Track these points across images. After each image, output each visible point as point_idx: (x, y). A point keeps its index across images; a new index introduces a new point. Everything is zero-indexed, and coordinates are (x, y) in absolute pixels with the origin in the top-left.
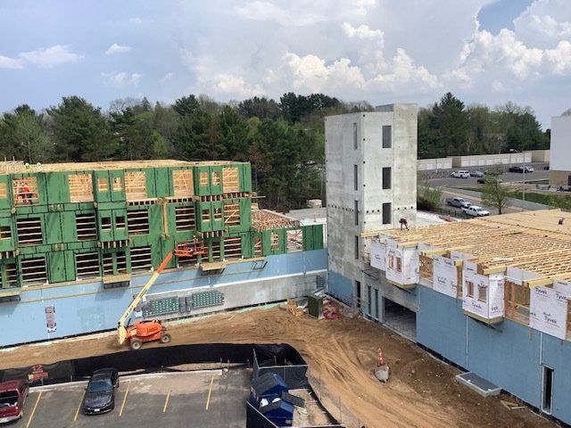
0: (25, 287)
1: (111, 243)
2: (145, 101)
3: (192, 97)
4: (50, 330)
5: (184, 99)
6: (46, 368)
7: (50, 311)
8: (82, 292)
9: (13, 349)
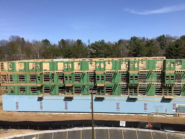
0: (139, 95)
1: (169, 84)
2: (144, 38)
3: (164, 35)
4: (145, 110)
5: (160, 36)
6: (152, 124)
7: (145, 105)
8: (156, 100)
9: (134, 114)
